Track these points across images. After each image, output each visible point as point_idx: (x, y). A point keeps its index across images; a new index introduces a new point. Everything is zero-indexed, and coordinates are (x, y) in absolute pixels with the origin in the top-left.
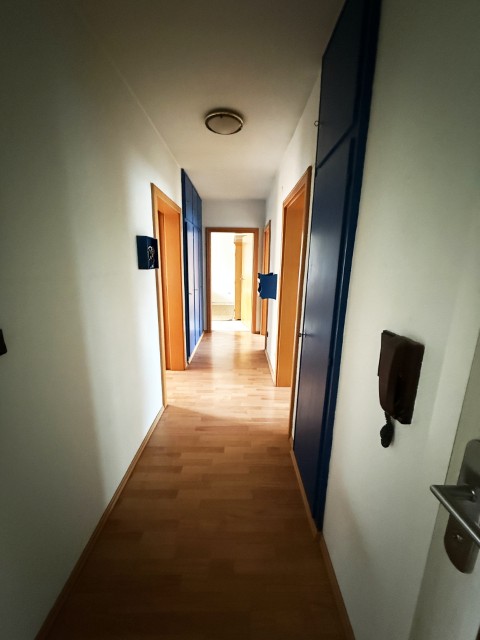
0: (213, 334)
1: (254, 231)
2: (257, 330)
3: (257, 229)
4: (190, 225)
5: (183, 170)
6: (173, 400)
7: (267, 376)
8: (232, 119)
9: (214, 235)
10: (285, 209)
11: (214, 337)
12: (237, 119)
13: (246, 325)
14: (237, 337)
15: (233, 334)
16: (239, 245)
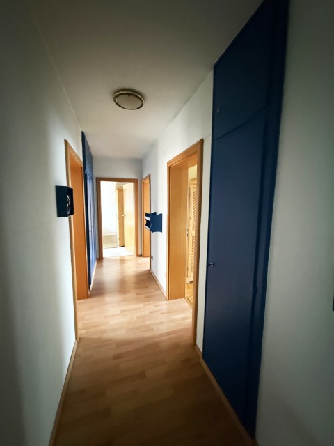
0: (104, 260)
1: (134, 181)
2: (140, 254)
3: (137, 180)
4: (88, 176)
5: (83, 133)
6: (84, 331)
7: (158, 292)
8: (135, 98)
9: (103, 184)
10: (170, 168)
11: (105, 263)
12: (139, 98)
13: (129, 251)
14: (122, 261)
15: (119, 259)
16: (121, 191)
